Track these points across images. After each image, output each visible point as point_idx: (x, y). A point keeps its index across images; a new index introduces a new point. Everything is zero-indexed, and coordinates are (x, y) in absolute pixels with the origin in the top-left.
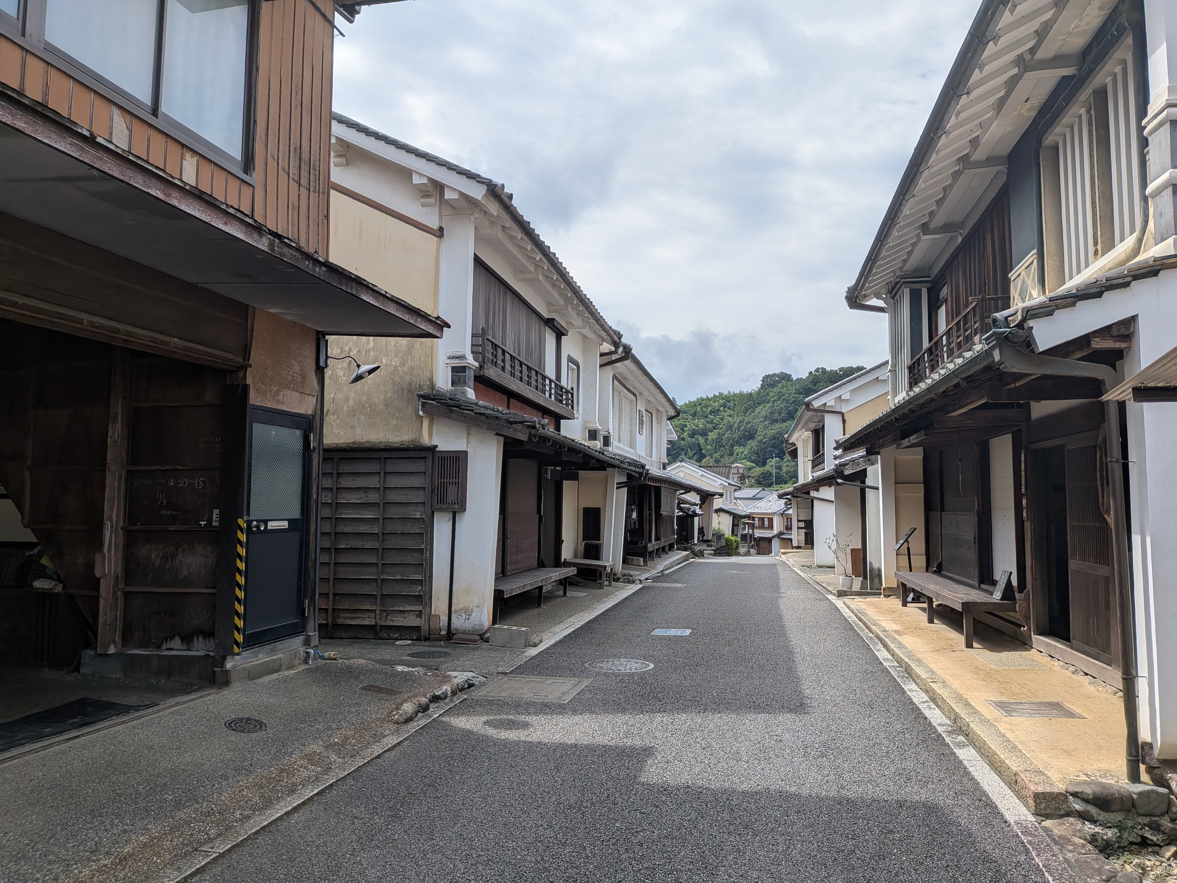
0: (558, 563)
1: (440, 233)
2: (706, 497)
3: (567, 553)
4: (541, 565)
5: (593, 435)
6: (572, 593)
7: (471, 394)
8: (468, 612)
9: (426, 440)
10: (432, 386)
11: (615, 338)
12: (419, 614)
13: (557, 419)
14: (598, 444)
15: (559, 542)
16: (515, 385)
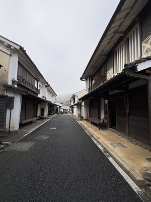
0: (37, 116)
1: (11, 55)
2: (60, 107)
3: (38, 115)
4: (33, 117)
5: (43, 97)
6: (39, 121)
7: (16, 86)
8: (13, 127)
9: (5, 94)
10: (7, 84)
11: (47, 83)
12: (3, 128)
13: (37, 94)
14: (44, 98)
15: (37, 113)
16: (27, 87)
